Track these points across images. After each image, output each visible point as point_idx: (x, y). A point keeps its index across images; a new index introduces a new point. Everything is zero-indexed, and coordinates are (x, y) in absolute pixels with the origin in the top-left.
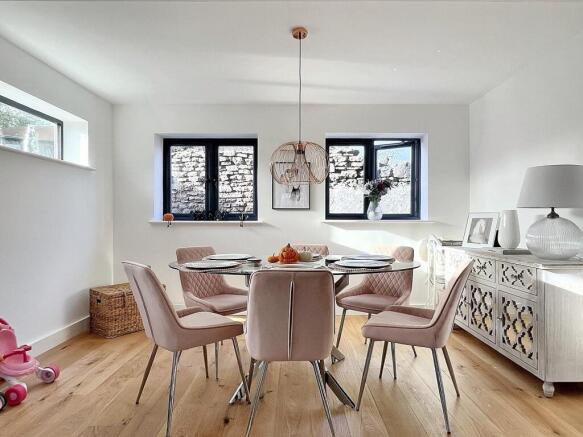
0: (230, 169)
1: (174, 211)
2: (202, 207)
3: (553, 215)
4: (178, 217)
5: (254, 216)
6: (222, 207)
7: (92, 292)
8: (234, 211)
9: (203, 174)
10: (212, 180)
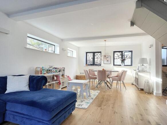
0: (97, 56)
1: (87, 64)
2: (92, 63)
3: (143, 65)
4: (88, 65)
5: (101, 65)
6: (96, 63)
7: (76, 76)
8: (98, 64)
9: (92, 57)
10: (94, 59)
